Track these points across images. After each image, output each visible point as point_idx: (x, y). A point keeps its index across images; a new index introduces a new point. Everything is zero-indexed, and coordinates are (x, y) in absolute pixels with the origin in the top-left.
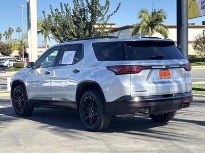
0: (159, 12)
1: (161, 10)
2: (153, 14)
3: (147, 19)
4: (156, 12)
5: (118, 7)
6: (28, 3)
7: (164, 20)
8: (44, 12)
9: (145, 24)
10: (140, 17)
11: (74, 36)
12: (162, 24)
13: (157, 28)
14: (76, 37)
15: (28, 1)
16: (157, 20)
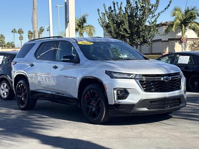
0: (193, 10)
1: (195, 8)
2: (187, 12)
3: (180, 16)
4: (189, 9)
5: (169, 5)
6: (66, 3)
7: (197, 17)
8: (98, 10)
9: (178, 21)
10: (174, 15)
11: (127, 33)
12: (195, 21)
13: (190, 25)
14: (129, 34)
15: (66, 1)
16: (191, 18)
